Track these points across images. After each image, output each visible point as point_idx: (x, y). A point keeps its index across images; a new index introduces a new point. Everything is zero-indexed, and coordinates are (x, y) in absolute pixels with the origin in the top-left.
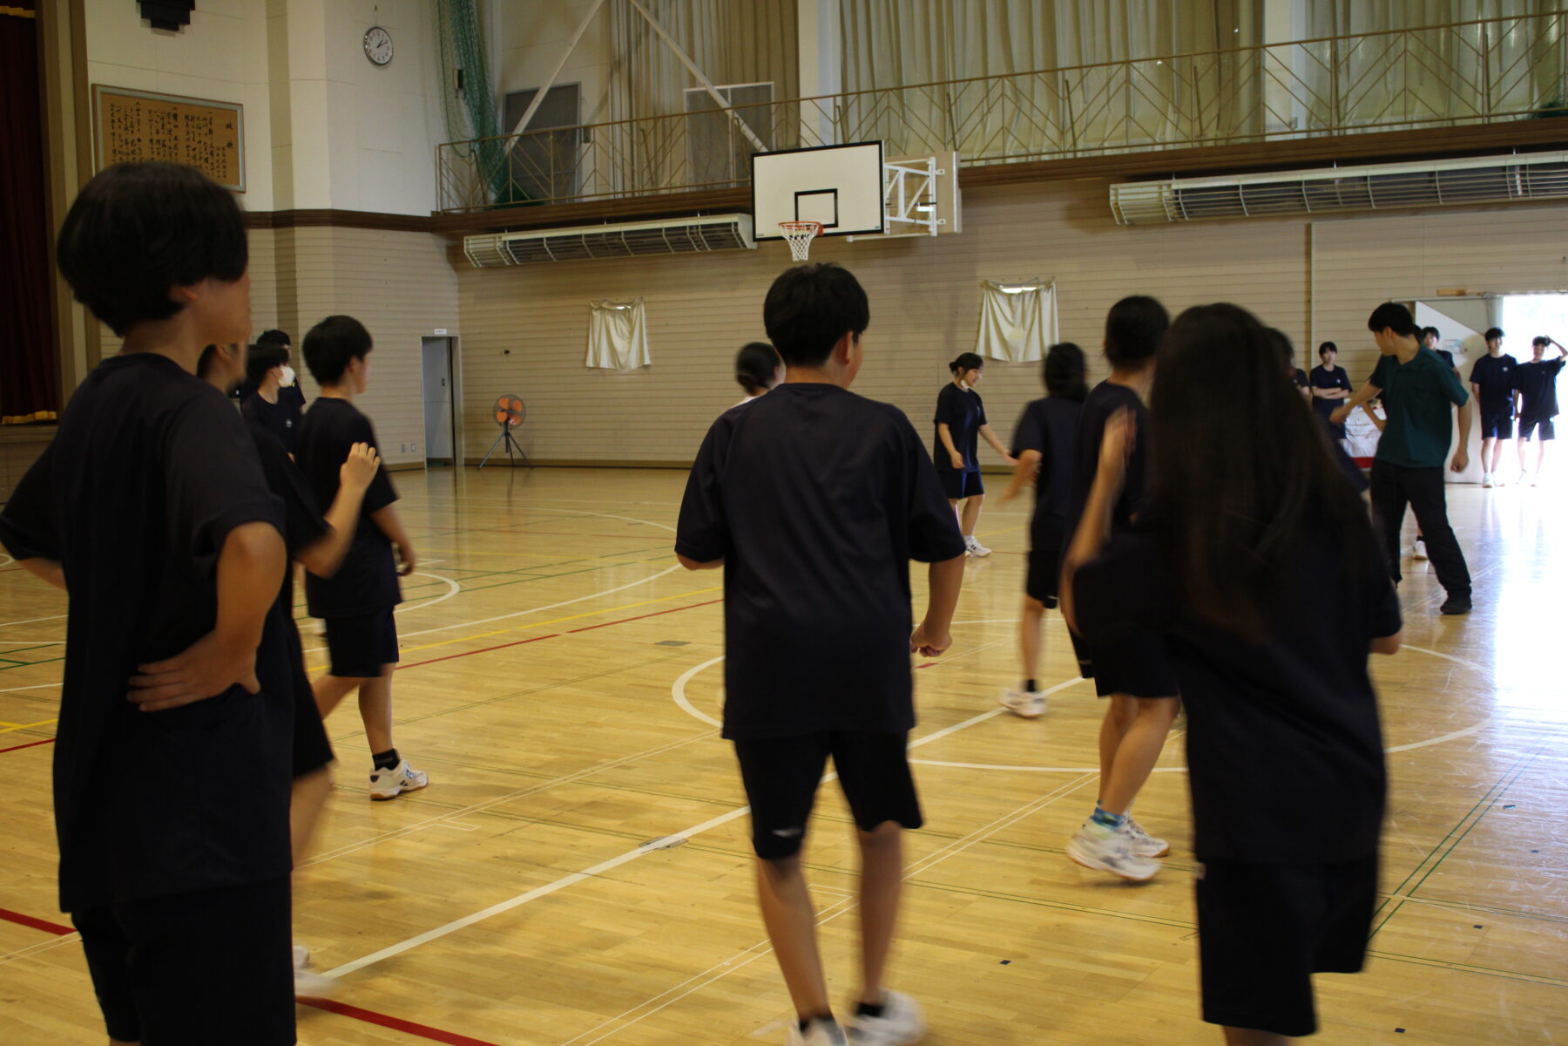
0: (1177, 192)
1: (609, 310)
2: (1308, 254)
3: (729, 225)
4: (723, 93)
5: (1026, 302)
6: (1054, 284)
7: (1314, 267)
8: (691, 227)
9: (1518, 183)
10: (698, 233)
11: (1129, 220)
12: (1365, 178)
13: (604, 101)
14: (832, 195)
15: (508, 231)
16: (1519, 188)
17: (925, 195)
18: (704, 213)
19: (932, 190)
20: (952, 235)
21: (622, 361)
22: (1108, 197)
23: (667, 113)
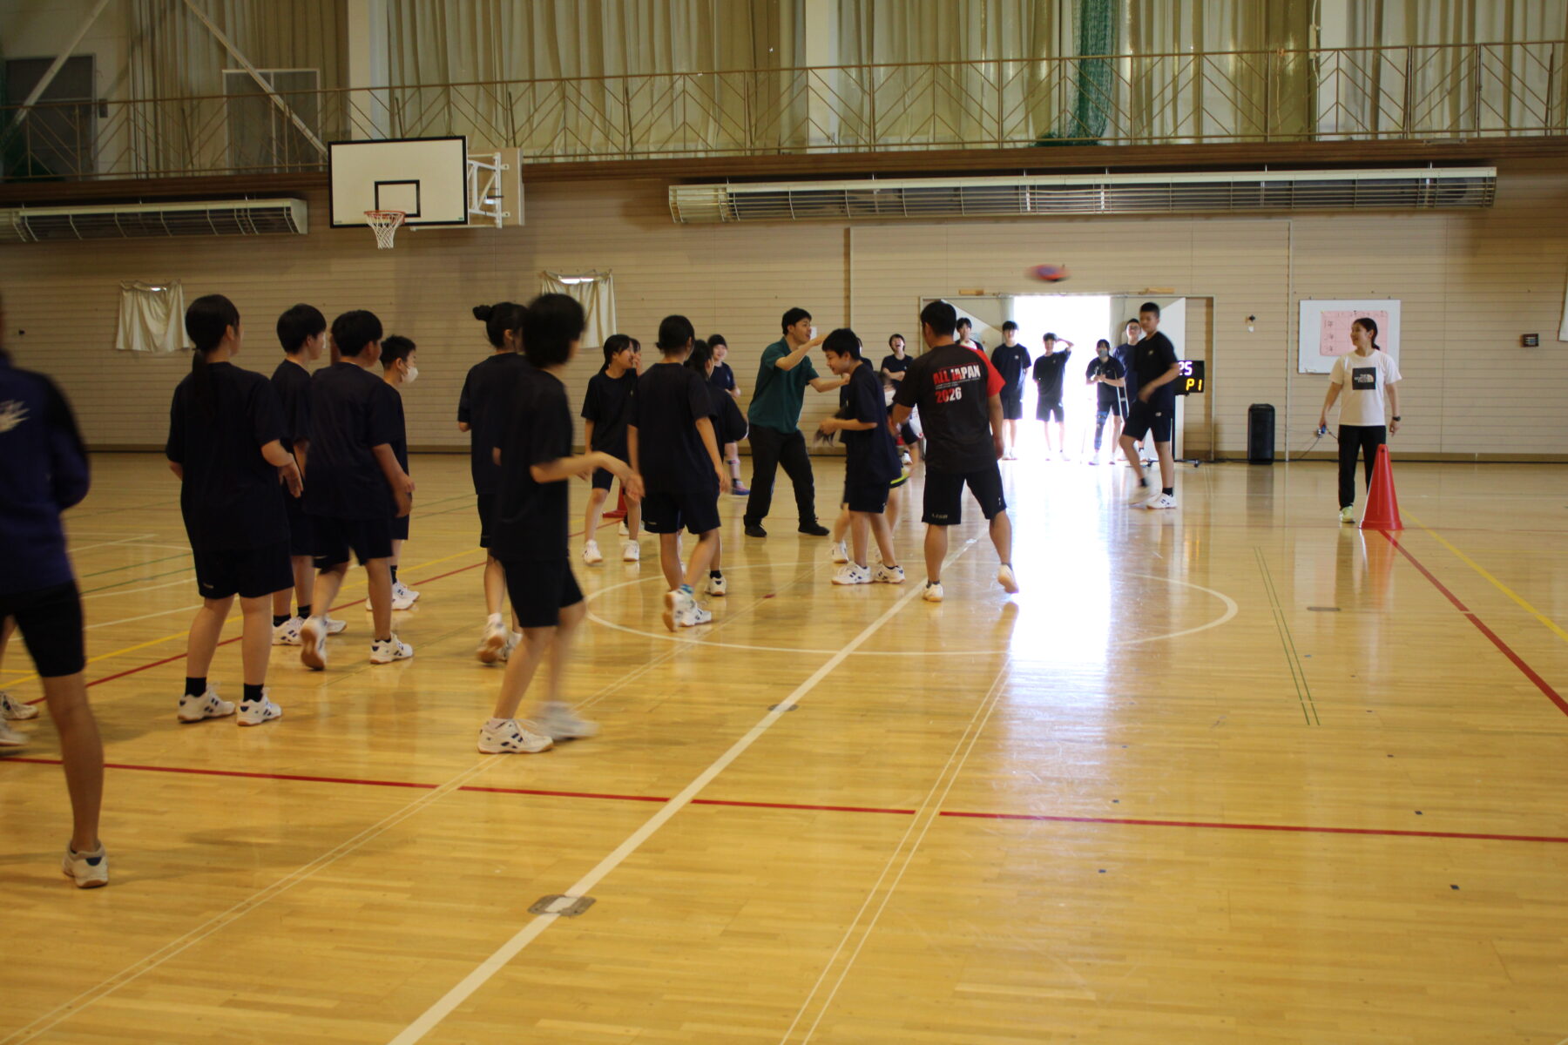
0: (731, 195)
1: (142, 291)
2: (847, 255)
3: (281, 209)
4: (266, 77)
5: (584, 293)
6: (611, 276)
7: (852, 267)
8: (239, 210)
9: (1028, 200)
10: (246, 216)
11: (684, 219)
12: (900, 190)
13: (124, 74)
14: (414, 186)
15: (26, 206)
16: (1028, 204)
17: (492, 188)
18: (251, 197)
19: (498, 185)
20: (517, 227)
21: (158, 343)
22: (667, 197)
23: (195, 94)
